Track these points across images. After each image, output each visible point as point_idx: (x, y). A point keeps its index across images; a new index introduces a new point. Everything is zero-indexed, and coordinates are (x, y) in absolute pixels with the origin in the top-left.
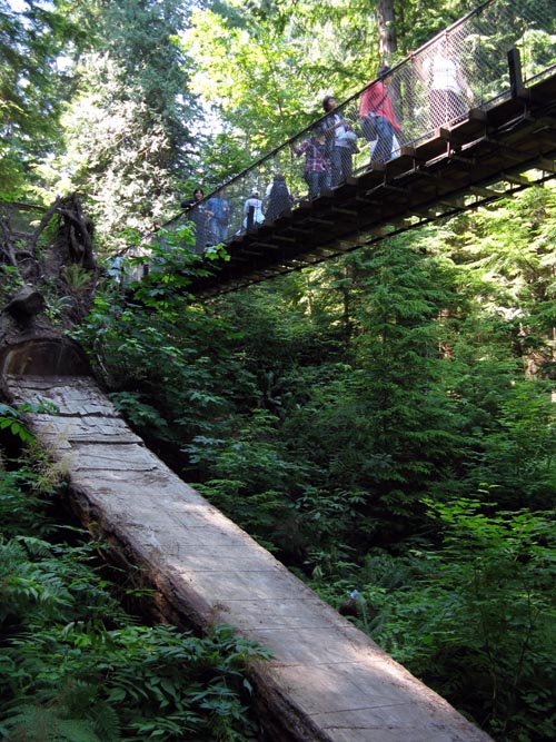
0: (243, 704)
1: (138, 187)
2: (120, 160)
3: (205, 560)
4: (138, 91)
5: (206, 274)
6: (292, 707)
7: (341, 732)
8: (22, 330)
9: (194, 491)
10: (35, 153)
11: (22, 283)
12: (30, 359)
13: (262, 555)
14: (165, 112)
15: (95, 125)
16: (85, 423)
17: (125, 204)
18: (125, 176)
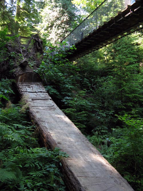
0: (59, 169)
1: (61, 31)
2: (56, 24)
3: (59, 130)
4: (60, 5)
5: (70, 53)
6: (70, 171)
7: (81, 178)
8: (23, 71)
9: (62, 112)
10: (35, 23)
11: (23, 58)
12: (25, 78)
13: (75, 129)
14: (67, 10)
15: (49, 15)
16: (37, 94)
17: (58, 35)
18: (58, 28)
